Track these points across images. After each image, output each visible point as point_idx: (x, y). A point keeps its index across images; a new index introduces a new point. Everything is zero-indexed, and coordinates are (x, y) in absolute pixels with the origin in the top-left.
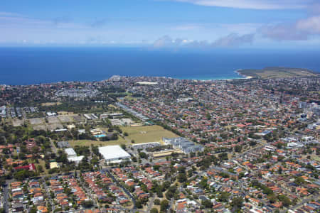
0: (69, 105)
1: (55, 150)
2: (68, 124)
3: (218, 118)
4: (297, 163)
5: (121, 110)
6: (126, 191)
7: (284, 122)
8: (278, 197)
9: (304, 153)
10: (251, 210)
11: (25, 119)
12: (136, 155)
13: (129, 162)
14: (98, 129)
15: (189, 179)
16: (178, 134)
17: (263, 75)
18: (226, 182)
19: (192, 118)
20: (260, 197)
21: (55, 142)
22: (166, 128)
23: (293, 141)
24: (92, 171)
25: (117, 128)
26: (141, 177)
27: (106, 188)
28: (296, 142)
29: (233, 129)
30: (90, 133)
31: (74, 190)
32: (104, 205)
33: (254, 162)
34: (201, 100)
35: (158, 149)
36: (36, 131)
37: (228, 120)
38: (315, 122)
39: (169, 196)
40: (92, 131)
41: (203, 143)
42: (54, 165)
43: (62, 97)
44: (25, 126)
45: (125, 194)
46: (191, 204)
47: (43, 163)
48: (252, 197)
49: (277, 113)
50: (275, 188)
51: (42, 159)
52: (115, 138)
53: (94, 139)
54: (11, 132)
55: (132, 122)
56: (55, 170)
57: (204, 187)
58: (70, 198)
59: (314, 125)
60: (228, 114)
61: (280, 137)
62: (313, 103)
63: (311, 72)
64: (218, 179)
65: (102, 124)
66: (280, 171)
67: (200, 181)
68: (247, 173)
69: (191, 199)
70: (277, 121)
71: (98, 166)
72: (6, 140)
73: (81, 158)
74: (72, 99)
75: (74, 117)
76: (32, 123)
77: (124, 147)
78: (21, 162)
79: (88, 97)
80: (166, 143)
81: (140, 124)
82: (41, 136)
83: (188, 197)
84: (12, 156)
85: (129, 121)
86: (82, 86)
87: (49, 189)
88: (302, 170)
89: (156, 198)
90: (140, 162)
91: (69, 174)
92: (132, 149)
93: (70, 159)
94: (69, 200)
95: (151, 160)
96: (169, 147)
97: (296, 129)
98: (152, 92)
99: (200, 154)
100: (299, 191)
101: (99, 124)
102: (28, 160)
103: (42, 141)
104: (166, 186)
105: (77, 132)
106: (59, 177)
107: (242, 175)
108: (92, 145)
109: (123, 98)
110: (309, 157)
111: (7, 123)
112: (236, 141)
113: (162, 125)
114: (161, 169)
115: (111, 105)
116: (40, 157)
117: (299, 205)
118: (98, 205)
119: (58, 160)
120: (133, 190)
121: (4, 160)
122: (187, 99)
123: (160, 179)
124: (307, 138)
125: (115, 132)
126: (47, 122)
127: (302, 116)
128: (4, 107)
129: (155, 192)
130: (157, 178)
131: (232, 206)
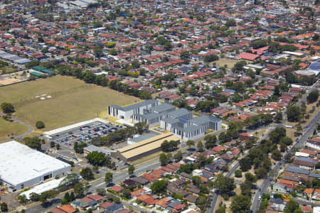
3: (184, 42)
12: (80, 162)
19: (128, 50)
22: (91, 79)
29: (239, 68)
35: (120, 136)
37: (211, 47)
41: (206, 108)
60: (197, 31)
67: (282, 207)
77: (36, 144)
80: (125, 119)
90: (109, 178)
92: (53, 145)
113: (79, 75)
114: (171, 189)
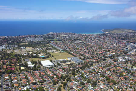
0: (31, 44)
1: (23, 62)
2: (30, 52)
3: (91, 49)
4: (121, 67)
5: (52, 46)
6: (50, 78)
7: (118, 51)
8: (112, 81)
9: (125, 63)
10: (100, 86)
11: (12, 50)
12: (56, 64)
13: (53, 67)
14: (41, 54)
15: (76, 74)
16: (74, 56)
17: (113, 32)
18: (91, 75)
19: (80, 49)
20: (104, 81)
21: (23, 59)
22: (69, 53)
23: (121, 59)
24: (38, 70)
25: (49, 53)
26: (57, 73)
27: (42, 77)
28: (122, 59)
29: (97, 54)
30: (38, 55)
31: (29, 78)
32: (41, 84)
33: (104, 67)
34: (85, 42)
35: (65, 62)
36: (16, 55)
37: (95, 50)
38: (131, 51)
39: (67, 80)
40: (39, 55)
41: (84, 59)
42: (22, 68)
43: (28, 41)
44: (12, 53)
45: (50, 79)
46: (76, 84)
47: (18, 67)
48: (101, 81)
49: (116, 47)
50: (111, 78)
51: (18, 66)
52: (48, 57)
53: (39, 58)
54: (6, 55)
55: (56, 51)
56: (22, 70)
57: (82, 77)
58: (27, 81)
59: (131, 52)
60: (96, 48)
61: (116, 57)
62: (132, 43)
63: (133, 30)
64: (88, 74)
65: (43, 52)
66: (114, 71)
67: (81, 74)
68: (100, 71)
69: (76, 82)
70: (116, 51)
71: (40, 68)
72: (4, 58)
73: (33, 65)
74: (32, 42)
75: (32, 49)
76: (15, 51)
77: (51, 61)
78: (9, 67)
79: (39, 41)
80: (69, 59)
81: (59, 52)
82: (18, 57)
83: (75, 81)
84: (6, 65)
85: (54, 50)
86: (36, 36)
87: (19, 78)
88: (123, 70)
89: (62, 81)
90: (57, 67)
91: (28, 72)
92: (55, 62)
93: (29, 66)
94: (27, 82)
95: (62, 66)
96: (70, 61)
97: (123, 54)
98: (65, 39)
99: (82, 64)
100: (120, 78)
101: (42, 52)
102: (12, 66)
103: (18, 58)
104: (67, 76)
105: (33, 55)
106: (24, 73)
107: (98, 72)
108: (39, 60)
109: (53, 42)
110: (127, 65)
111: (5, 51)
112: (98, 58)
113: (68, 52)
114: (65, 70)
115: (48, 44)
116: (17, 65)
117: (120, 84)
118: (38, 83)
119: (24, 66)
120: (53, 78)
121: (3, 66)
122: (79, 42)
123: (64, 74)
124: (127, 57)
125: (48, 55)
126: (21, 51)
127: (126, 49)
128: (4, 45)
129: (62, 79)
130: (63, 73)
131: (93, 84)
